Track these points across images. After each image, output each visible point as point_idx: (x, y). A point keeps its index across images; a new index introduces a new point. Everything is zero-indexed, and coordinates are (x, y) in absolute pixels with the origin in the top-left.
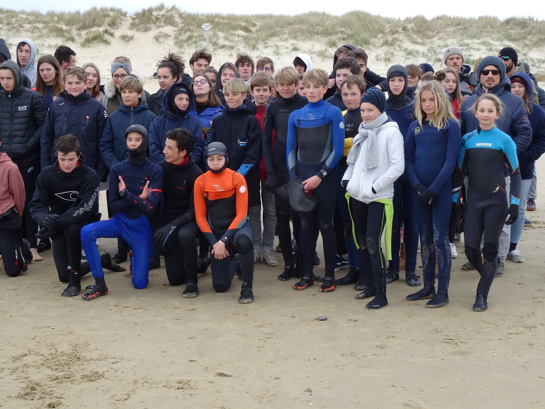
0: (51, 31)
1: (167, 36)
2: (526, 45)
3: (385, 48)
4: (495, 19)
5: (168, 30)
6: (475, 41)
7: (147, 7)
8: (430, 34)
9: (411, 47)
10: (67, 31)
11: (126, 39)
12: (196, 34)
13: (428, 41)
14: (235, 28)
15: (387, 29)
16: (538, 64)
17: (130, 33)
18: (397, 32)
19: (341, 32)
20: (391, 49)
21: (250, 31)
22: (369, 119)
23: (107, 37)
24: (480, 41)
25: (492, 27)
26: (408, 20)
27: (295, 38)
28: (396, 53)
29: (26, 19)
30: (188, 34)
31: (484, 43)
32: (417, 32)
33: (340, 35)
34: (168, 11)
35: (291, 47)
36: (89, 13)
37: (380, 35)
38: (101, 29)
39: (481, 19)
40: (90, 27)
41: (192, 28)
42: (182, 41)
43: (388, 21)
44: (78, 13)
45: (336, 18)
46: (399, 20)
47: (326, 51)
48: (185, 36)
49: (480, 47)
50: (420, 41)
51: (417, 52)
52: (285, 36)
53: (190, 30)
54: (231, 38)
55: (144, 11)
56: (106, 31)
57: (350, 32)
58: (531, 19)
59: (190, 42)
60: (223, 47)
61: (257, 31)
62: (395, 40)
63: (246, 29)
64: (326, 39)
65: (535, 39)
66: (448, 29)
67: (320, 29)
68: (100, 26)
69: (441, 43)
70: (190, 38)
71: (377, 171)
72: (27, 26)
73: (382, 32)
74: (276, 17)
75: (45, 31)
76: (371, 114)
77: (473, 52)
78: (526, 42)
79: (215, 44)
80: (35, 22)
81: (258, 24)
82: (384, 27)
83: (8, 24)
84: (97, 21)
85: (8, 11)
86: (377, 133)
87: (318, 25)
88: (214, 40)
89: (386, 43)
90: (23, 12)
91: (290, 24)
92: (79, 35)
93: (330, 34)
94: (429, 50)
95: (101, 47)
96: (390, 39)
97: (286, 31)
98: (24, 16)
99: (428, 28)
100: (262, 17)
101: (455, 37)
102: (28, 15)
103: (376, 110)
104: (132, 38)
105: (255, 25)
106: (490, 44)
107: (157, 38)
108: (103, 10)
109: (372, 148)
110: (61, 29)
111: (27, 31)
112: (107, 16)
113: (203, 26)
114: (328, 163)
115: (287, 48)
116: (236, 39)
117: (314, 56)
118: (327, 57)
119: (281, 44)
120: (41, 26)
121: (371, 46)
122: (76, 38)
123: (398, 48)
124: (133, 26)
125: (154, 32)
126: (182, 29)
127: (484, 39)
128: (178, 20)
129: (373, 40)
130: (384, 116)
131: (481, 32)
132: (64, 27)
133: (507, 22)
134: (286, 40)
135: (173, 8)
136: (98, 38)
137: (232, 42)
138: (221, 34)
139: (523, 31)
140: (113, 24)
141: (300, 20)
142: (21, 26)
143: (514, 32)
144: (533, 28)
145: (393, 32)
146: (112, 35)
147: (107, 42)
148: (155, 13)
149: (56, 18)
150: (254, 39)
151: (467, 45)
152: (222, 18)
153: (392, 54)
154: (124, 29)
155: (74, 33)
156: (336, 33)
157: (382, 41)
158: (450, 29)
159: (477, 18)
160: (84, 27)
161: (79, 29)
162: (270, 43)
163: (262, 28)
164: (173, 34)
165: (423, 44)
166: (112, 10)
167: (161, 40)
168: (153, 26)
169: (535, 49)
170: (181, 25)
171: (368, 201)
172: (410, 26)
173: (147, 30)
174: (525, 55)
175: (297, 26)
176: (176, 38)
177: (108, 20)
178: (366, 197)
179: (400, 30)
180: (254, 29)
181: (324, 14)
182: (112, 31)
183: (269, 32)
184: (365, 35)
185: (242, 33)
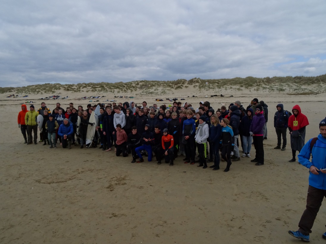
0: (168, 86)
1: (197, 86)
2: (301, 84)
3: (257, 87)
4: (291, 77)
5: (197, 84)
6: (284, 84)
7: (192, 79)
8: (271, 82)
9: (264, 86)
10: (172, 86)
11: (186, 87)
12: (204, 85)
13: (270, 84)
14: (215, 83)
15: (258, 81)
16: (304, 90)
17: (187, 85)
18: (261, 82)
19: (244, 83)
20: (259, 87)
21: (219, 84)
22: (201, 123)
23: (181, 87)
24: (286, 84)
25: (290, 79)
26: (265, 78)
27: (231, 85)
28: (260, 88)
29: (162, 83)
30: (202, 85)
31: (287, 84)
32: (267, 82)
33: (244, 84)
34: (197, 79)
35: (230, 87)
36: (177, 81)
37: (256, 83)
38: (180, 85)
39: (287, 77)
40: (177, 84)
41: (203, 83)
42: (201, 87)
43: (258, 79)
44: (175, 81)
45: (243, 79)
46: (262, 79)
47: (240, 88)
48: (201, 86)
49: (286, 85)
50: (267, 84)
51: (266, 87)
52: (228, 85)
53: (203, 84)
54: (214, 85)
55: (191, 80)
56: (181, 85)
57: (247, 83)
58: (303, 77)
59: (203, 87)
60: (211, 88)
61: (221, 83)
62: (260, 84)
63: (218, 83)
64: (240, 85)
65: (303, 82)
66: (276, 81)
67: (238, 82)
68: (180, 84)
69: (274, 85)
70: (203, 86)
71: (202, 136)
72: (162, 85)
73: (256, 82)
74: (226, 79)
75: (166, 86)
76: (201, 122)
77: (283, 87)
78: (301, 83)
79: (209, 87)
80: (164, 84)
81: (221, 81)
82: (257, 81)
83: (158, 84)
84: (179, 83)
85: (158, 81)
86: (202, 127)
87: (238, 81)
88: (209, 86)
89: (257, 85)
90: (161, 81)
91: (230, 81)
92: (175, 86)
93: (241, 83)
94: (270, 87)
95: (180, 89)
96: (258, 84)
97: (229, 83)
98: (161, 82)
99: (270, 81)
100: (222, 80)
101: (278, 83)
102: (163, 82)
103: (203, 121)
104: (188, 87)
105: (220, 82)
106: (289, 84)
107: (194, 87)
108: (181, 80)
109: (201, 131)
110: (170, 85)
111: (162, 86)
112: (182, 81)
113: (206, 83)
114: (191, 133)
115: (229, 88)
116: (215, 86)
117: (236, 90)
118: (240, 90)
119: (227, 87)
120: (165, 84)
121: (253, 86)
122: (174, 87)
123: (261, 87)
124: (188, 84)
125: (194, 85)
126: (201, 84)
127: (288, 83)
128: (200, 81)
129: (254, 85)
130: (205, 123)
131: (286, 81)
132: (171, 85)
133: (295, 78)
134: (229, 86)
135: (199, 78)
136: (179, 87)
137: (214, 87)
138: (211, 85)
139: (300, 80)
140: (183, 83)
141: (233, 80)
142: (161, 85)
143: (297, 80)
144: (303, 79)
145: (259, 82)
146: (183, 86)
147: (181, 88)
148: (194, 80)
149: (169, 82)
150: (220, 86)
151: (282, 85)
152: (212, 80)
153: (259, 88)
154: (186, 85)
155: (173, 86)
156: (243, 83)
157: (256, 85)
158: (277, 81)
159: (285, 77)
160: (176, 84)
161: (175, 85)
162: (224, 87)
163: (222, 83)
164: (198, 85)
165: (268, 85)
166: (183, 80)
167: (195, 87)
168: (193, 83)
169: (304, 85)
170: (200, 83)
171: (200, 143)
172: (265, 80)
173: (192, 84)
174: (300, 87)
175: (232, 82)
176: (199, 86)
177: (182, 82)
178: (199, 142)
179: (262, 81)
180: (220, 83)
181: (240, 78)
182: (183, 85)
183: (224, 84)
184: (251, 83)
185: (217, 84)
